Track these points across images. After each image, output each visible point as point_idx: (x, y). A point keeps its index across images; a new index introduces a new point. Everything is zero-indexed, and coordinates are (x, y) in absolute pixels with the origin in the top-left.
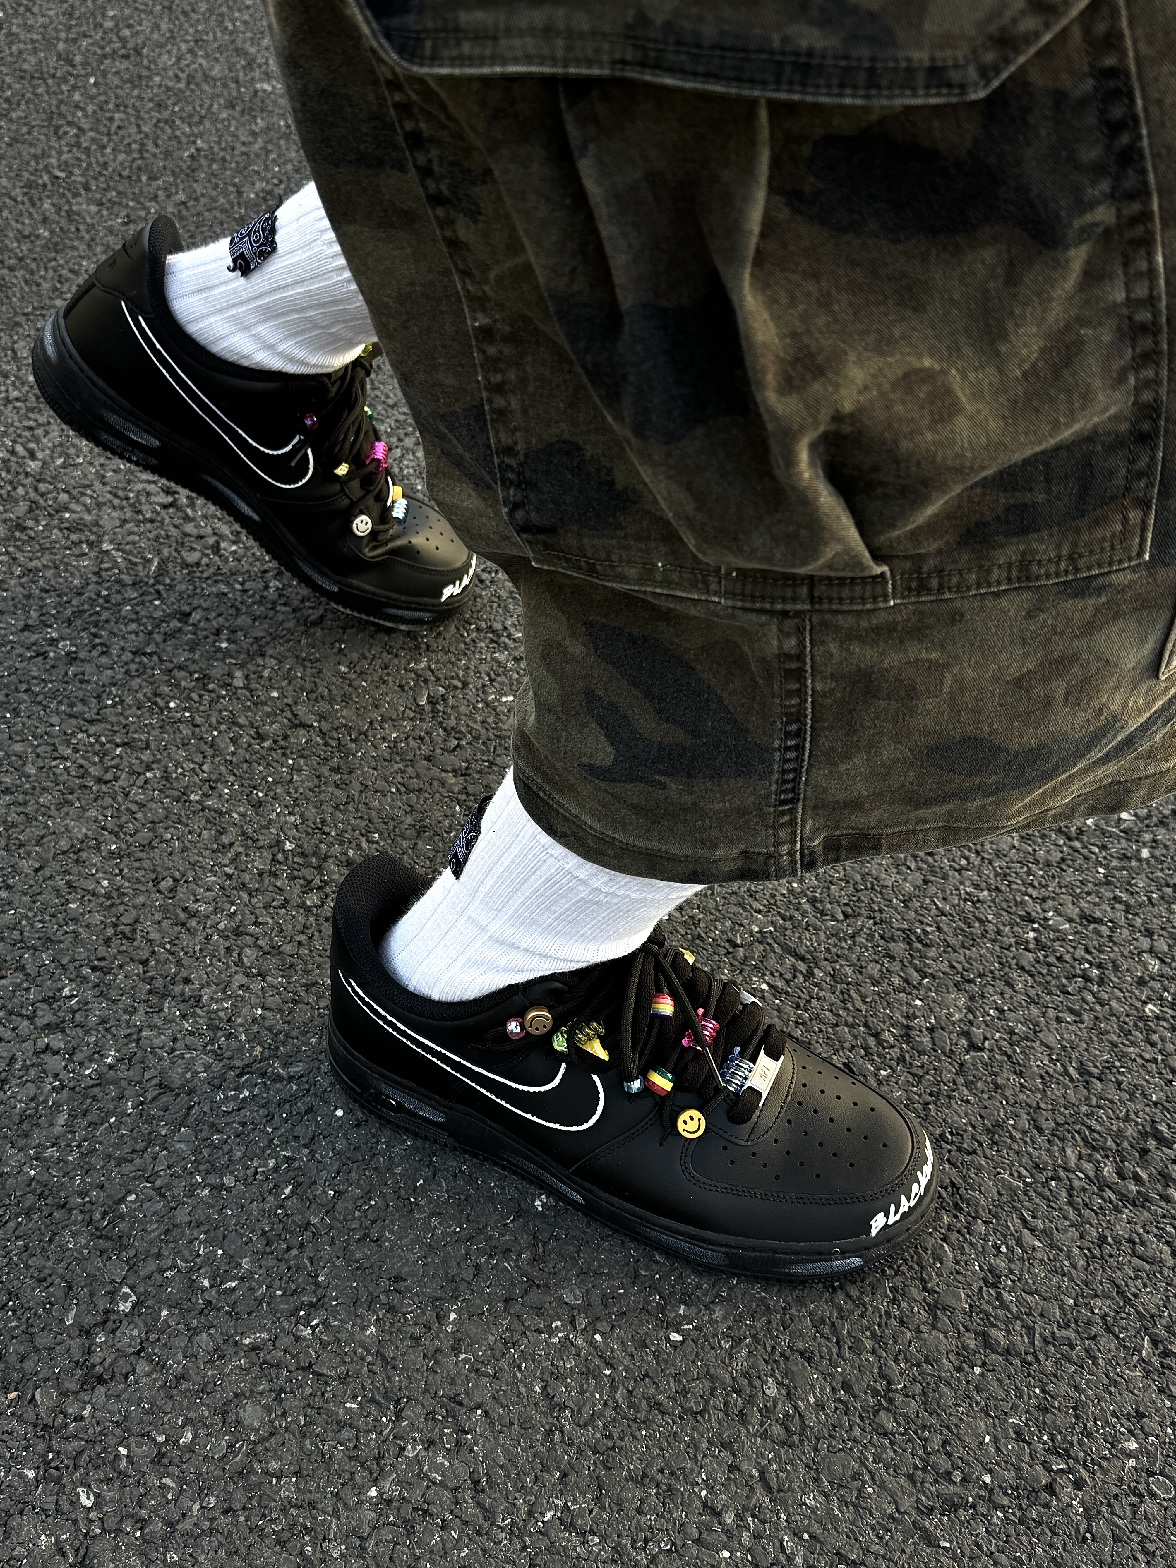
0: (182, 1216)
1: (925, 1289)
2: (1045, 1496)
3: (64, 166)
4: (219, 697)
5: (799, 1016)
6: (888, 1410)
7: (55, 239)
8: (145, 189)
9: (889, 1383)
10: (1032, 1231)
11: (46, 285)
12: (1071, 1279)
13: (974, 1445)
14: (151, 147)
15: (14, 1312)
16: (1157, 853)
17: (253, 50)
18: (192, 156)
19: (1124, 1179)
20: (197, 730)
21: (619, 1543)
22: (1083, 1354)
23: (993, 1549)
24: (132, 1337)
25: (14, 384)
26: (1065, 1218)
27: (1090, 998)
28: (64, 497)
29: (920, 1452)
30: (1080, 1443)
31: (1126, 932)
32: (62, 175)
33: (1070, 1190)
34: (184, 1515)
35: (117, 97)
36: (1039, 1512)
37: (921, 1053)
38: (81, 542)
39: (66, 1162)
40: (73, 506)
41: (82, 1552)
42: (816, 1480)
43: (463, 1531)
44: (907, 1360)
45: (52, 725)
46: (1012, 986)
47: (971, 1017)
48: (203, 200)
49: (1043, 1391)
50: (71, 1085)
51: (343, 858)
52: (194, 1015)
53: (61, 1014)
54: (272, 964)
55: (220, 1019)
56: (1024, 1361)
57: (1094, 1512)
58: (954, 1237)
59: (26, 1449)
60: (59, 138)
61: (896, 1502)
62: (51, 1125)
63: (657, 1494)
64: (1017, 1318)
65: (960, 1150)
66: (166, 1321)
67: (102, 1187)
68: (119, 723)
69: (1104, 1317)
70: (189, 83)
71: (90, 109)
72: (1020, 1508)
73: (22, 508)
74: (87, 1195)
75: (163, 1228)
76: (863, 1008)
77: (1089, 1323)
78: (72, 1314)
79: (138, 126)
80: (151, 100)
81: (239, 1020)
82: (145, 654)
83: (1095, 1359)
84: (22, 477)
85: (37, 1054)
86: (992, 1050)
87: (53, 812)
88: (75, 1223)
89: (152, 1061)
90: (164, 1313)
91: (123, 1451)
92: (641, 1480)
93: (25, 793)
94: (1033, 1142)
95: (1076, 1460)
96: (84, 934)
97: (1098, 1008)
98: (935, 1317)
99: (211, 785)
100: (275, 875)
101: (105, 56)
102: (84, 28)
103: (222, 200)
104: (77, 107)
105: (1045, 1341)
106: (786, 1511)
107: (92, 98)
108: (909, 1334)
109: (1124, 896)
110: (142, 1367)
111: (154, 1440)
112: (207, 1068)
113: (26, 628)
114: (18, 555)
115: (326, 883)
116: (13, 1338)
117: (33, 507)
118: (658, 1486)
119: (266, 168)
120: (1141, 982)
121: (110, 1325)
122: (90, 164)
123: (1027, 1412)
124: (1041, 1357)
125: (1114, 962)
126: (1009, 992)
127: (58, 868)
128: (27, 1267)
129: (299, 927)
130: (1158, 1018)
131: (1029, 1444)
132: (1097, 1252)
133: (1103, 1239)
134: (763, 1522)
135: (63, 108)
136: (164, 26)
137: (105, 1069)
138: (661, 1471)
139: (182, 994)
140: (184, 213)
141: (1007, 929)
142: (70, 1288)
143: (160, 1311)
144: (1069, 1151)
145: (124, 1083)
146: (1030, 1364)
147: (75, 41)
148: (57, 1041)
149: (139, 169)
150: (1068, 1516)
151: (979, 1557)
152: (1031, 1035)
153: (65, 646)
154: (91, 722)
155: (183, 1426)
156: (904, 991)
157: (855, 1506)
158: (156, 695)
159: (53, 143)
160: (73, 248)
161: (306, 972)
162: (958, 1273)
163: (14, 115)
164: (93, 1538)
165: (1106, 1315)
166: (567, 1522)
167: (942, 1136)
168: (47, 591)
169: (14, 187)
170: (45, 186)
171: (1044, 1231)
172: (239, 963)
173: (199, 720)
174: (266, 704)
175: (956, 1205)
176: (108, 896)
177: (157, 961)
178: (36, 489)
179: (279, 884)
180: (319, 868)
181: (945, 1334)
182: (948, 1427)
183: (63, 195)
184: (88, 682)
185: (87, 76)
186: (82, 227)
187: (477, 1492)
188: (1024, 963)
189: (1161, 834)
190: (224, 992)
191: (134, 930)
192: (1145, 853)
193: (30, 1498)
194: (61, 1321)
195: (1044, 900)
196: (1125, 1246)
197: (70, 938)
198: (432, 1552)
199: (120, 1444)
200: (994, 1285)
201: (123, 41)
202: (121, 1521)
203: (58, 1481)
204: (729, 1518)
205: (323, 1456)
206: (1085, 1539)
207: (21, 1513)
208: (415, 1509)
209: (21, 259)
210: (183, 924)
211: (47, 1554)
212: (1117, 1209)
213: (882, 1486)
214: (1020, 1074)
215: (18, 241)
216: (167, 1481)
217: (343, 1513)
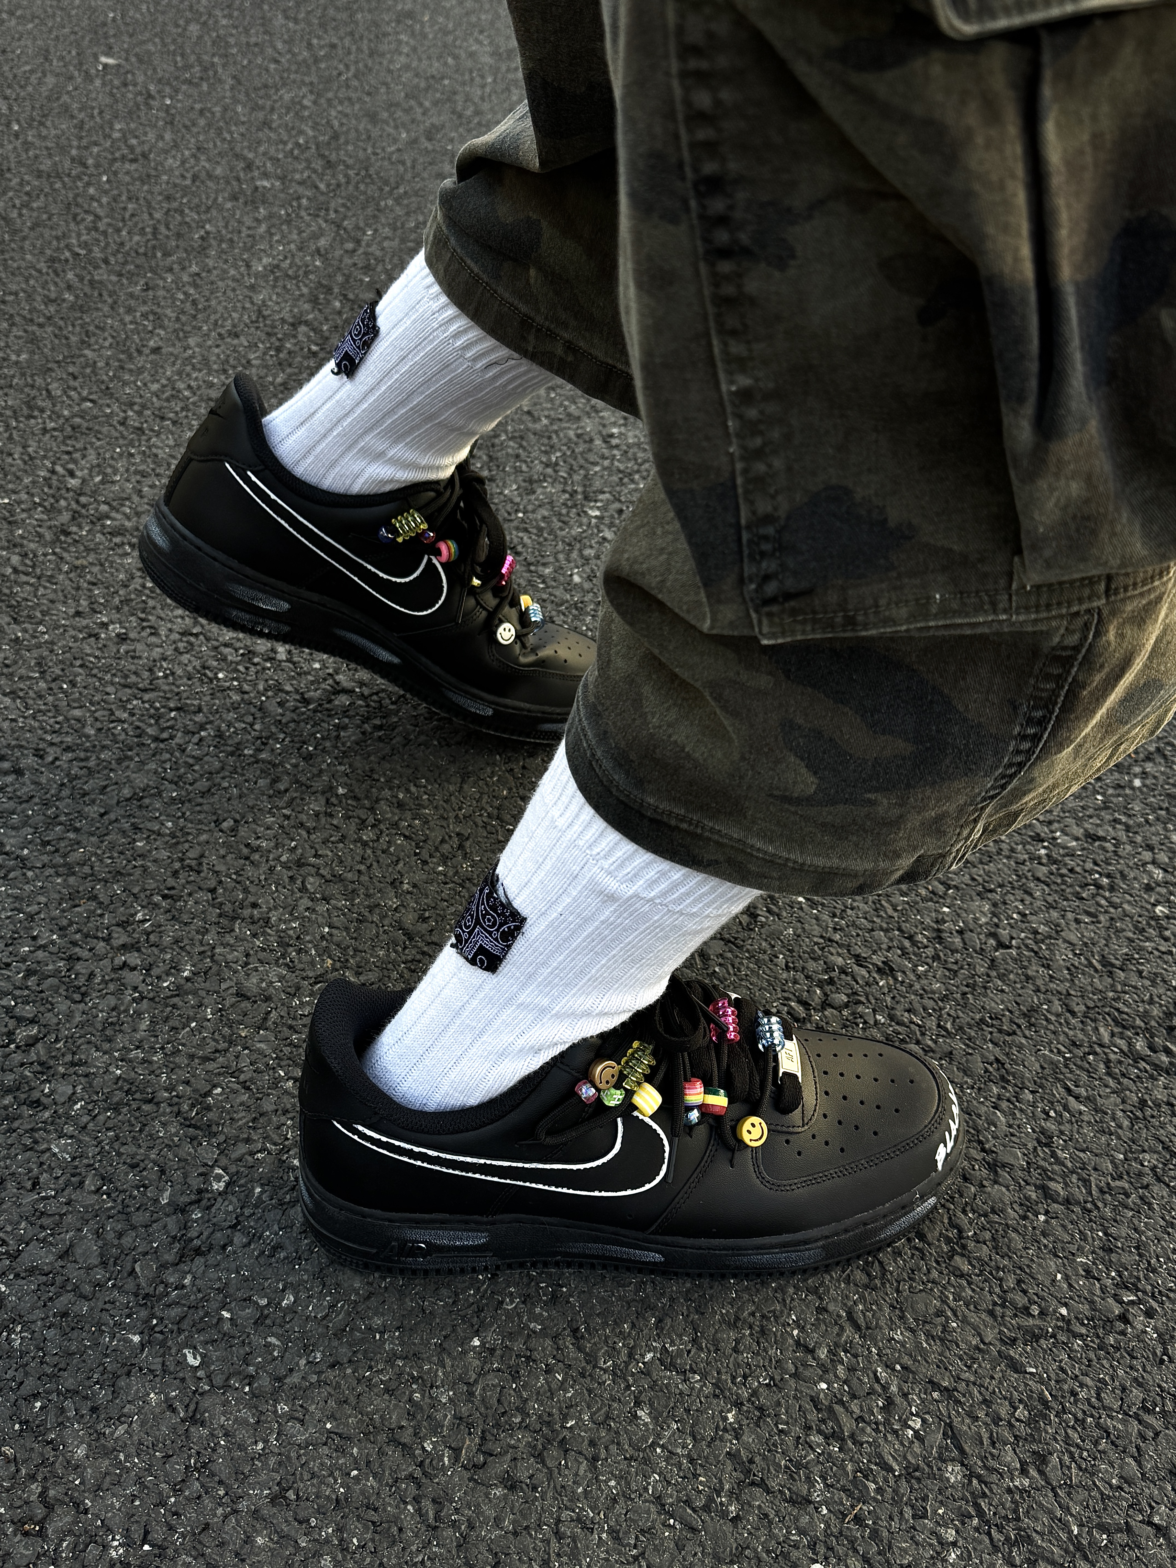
0: (268, 1105)
1: (983, 1150)
2: (1119, 1326)
3: (85, 245)
4: (264, 669)
5: (836, 923)
6: (963, 1255)
7: (80, 302)
8: (161, 264)
9: (960, 1231)
10: (1077, 1098)
11: (74, 339)
12: (1119, 1138)
13: (1047, 1283)
14: (163, 229)
15: (109, 1195)
16: (1148, 782)
17: (251, 155)
18: (202, 238)
19: (1155, 1052)
20: (246, 696)
21: (719, 1379)
22: (1138, 1201)
23: (1077, 1372)
24: (228, 1213)
25: (50, 417)
26: (1106, 1086)
27: (1103, 902)
28: (104, 508)
29: (997, 1290)
30: (1147, 1278)
31: (1128, 848)
32: (83, 252)
33: (1107, 1063)
34: (291, 1370)
35: (129, 191)
36: (1116, 1339)
37: (953, 951)
38: (123, 544)
39: (151, 1062)
40: (113, 514)
41: (192, 1407)
42: (902, 1318)
43: (566, 1374)
44: (974, 1211)
45: (108, 694)
46: (1031, 895)
47: (996, 920)
48: (215, 272)
49: (1106, 1234)
50: (151, 995)
51: (394, 800)
52: (264, 934)
53: (136, 935)
54: (334, 889)
55: (290, 937)
56: (1084, 1209)
57: (1167, 1337)
58: (1004, 1105)
59: (129, 1316)
60: (78, 223)
61: (979, 1335)
62: (134, 1031)
63: (751, 1334)
64: (1072, 1172)
65: (1000, 1031)
66: (259, 1197)
67: (187, 1083)
68: (171, 691)
69: (1153, 1169)
70: (194, 181)
71: (104, 200)
72: (1098, 1337)
73: (66, 517)
74: (173, 1090)
75: (250, 1117)
76: (895, 914)
77: (1140, 1174)
78: (167, 1194)
79: (150, 214)
80: (160, 194)
81: (308, 938)
82: (192, 634)
83: (1150, 1205)
84: (63, 492)
85: (114, 970)
86: (1019, 948)
87: (114, 765)
88: (164, 1114)
89: (227, 974)
90: (258, 1190)
91: (226, 1314)
92: (734, 1323)
93: (86, 750)
94: (1068, 1023)
95: (1145, 1292)
96: (153, 868)
97: (1112, 910)
98: (996, 1172)
99: (264, 741)
100: (331, 816)
101: (115, 160)
102: (94, 138)
103: (232, 272)
104: (92, 198)
105: (1102, 1192)
106: (876, 1345)
107: (106, 192)
108: (973, 1189)
109: (1124, 819)
110: (239, 1239)
111: (257, 1303)
112: (281, 978)
113: (78, 614)
114: (65, 555)
115: (379, 821)
116: (109, 1217)
117: (75, 517)
118: (751, 1327)
119: (271, 247)
120: (1148, 888)
121: (204, 1203)
122: (107, 244)
123: (1093, 1252)
124: (1100, 1204)
125: (1121, 872)
126: (1028, 899)
127: (122, 812)
128: (119, 1154)
129: (358, 858)
130: (1168, 917)
131: (1098, 1280)
132: (1139, 1114)
133: (1143, 1103)
134: (855, 1356)
135: (80, 200)
136: (168, 136)
137: (183, 982)
138: (753, 1314)
139: (251, 917)
140: (199, 281)
141: (1020, 847)
142: (162, 1172)
143: (253, 1189)
144: (1102, 1030)
145: (203, 993)
146: (1090, 1211)
147: (86, 148)
148: (134, 959)
149: (154, 247)
150: (1143, 1341)
151: (1065, 1381)
152: (1054, 934)
153: (116, 629)
154: (145, 690)
155: (283, 1290)
156: (931, 900)
157: (942, 1340)
158: (204, 667)
159: (72, 225)
160: (97, 309)
161: (368, 896)
162: (1012, 1135)
163: (35, 205)
164: (201, 1394)
165: (1155, 1167)
166: (667, 1361)
167: (982, 1020)
168: (94, 584)
169: (38, 261)
170: (67, 261)
171: (1088, 1098)
172: (303, 889)
173: (246, 687)
174: (309, 673)
175: (1003, 1078)
176: (173, 835)
177: (225, 889)
178: (78, 502)
179: (335, 822)
180: (372, 809)
181: (1007, 1188)
182: (1020, 1268)
183: (85, 268)
184: (140, 658)
185: (100, 175)
186: (105, 293)
187: (576, 1338)
188: (1040, 875)
189: (1149, 767)
190: (291, 914)
191: (200, 864)
192: (1137, 783)
193: (136, 1361)
194: (157, 1201)
195: (1050, 823)
196: (1164, 1108)
197: (138, 872)
198: (538, 1393)
199: (223, 1308)
200: (1047, 1145)
201: (132, 148)
202: (228, 1379)
203: (163, 1344)
204: (823, 1353)
205: (424, 1311)
206: (1162, 1362)
207: (128, 1374)
208: (518, 1356)
209: (49, 318)
210: (247, 858)
211: (157, 1410)
212: (1152, 1077)
213: (965, 1321)
214: (1048, 967)
215: (46, 304)
216: (272, 1340)
217: (448, 1362)
